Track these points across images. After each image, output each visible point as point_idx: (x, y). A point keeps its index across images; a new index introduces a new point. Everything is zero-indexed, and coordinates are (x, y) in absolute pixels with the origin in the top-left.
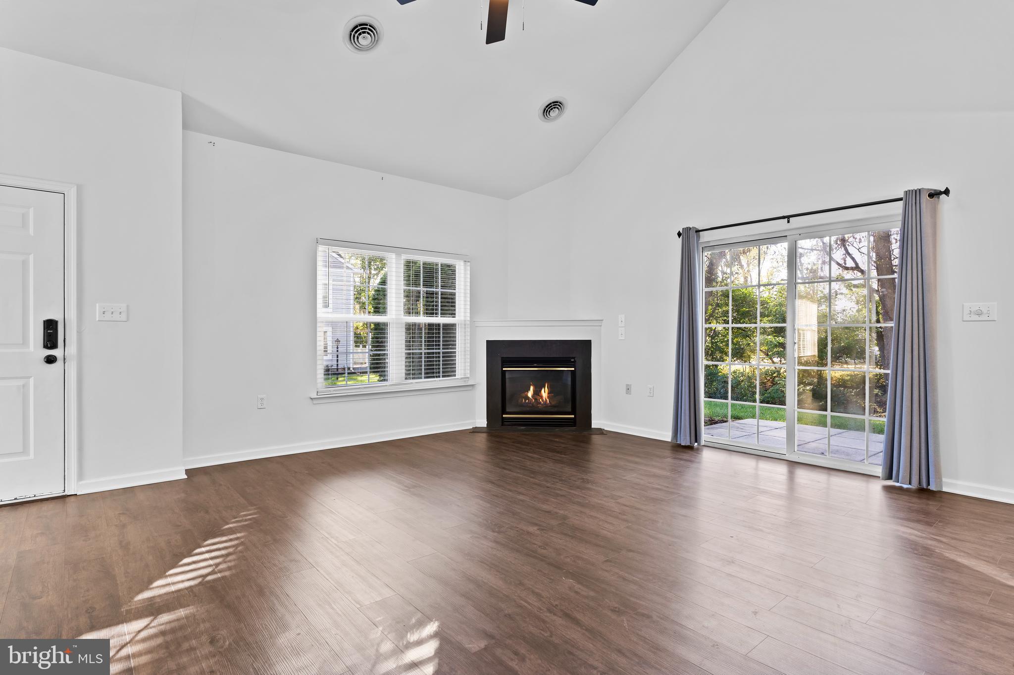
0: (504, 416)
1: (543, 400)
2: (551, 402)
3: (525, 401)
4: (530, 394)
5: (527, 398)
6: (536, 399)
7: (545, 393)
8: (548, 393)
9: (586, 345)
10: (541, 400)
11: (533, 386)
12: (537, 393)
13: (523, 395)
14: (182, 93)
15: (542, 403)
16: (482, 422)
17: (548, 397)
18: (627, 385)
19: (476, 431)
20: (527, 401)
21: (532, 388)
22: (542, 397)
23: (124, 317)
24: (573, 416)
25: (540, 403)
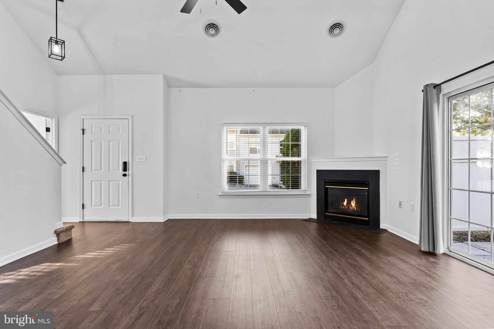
0: (326, 214)
1: (352, 208)
2: (357, 209)
3: (343, 207)
4: (345, 203)
5: (343, 205)
6: (348, 207)
7: (353, 204)
8: (355, 204)
9: (376, 173)
10: (351, 208)
11: (346, 199)
12: (349, 203)
13: (341, 204)
14: (163, 75)
15: (352, 209)
16: (314, 216)
17: (355, 206)
18: (400, 202)
19: (310, 220)
20: (344, 207)
21: (346, 200)
22: (351, 206)
23: (145, 160)
24: (367, 219)
25: (351, 209)
